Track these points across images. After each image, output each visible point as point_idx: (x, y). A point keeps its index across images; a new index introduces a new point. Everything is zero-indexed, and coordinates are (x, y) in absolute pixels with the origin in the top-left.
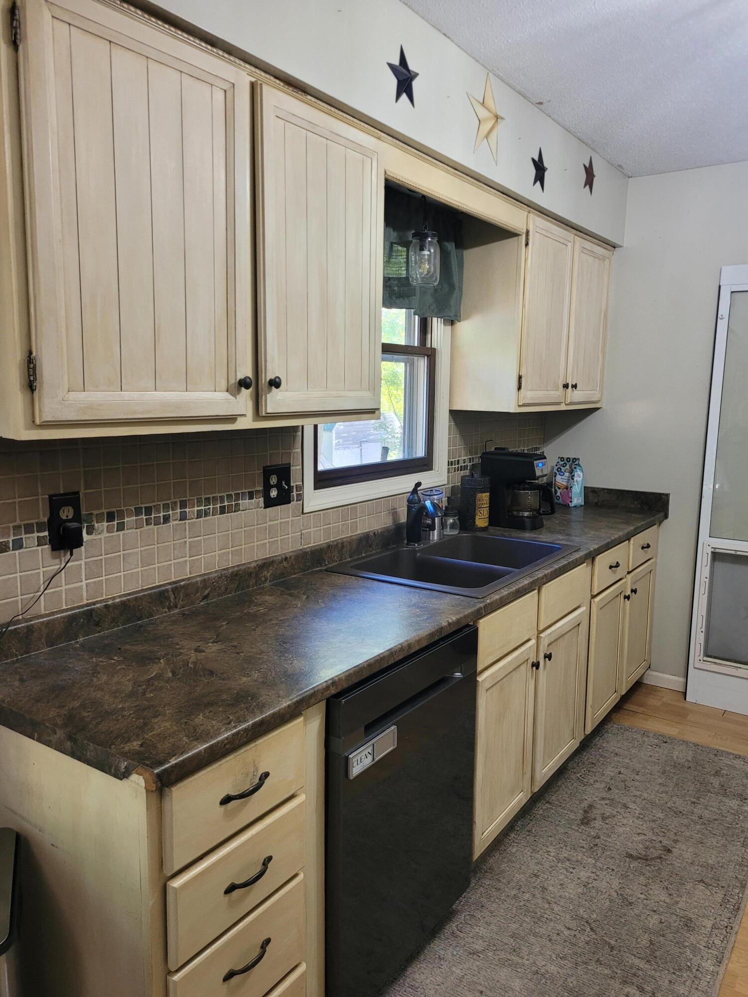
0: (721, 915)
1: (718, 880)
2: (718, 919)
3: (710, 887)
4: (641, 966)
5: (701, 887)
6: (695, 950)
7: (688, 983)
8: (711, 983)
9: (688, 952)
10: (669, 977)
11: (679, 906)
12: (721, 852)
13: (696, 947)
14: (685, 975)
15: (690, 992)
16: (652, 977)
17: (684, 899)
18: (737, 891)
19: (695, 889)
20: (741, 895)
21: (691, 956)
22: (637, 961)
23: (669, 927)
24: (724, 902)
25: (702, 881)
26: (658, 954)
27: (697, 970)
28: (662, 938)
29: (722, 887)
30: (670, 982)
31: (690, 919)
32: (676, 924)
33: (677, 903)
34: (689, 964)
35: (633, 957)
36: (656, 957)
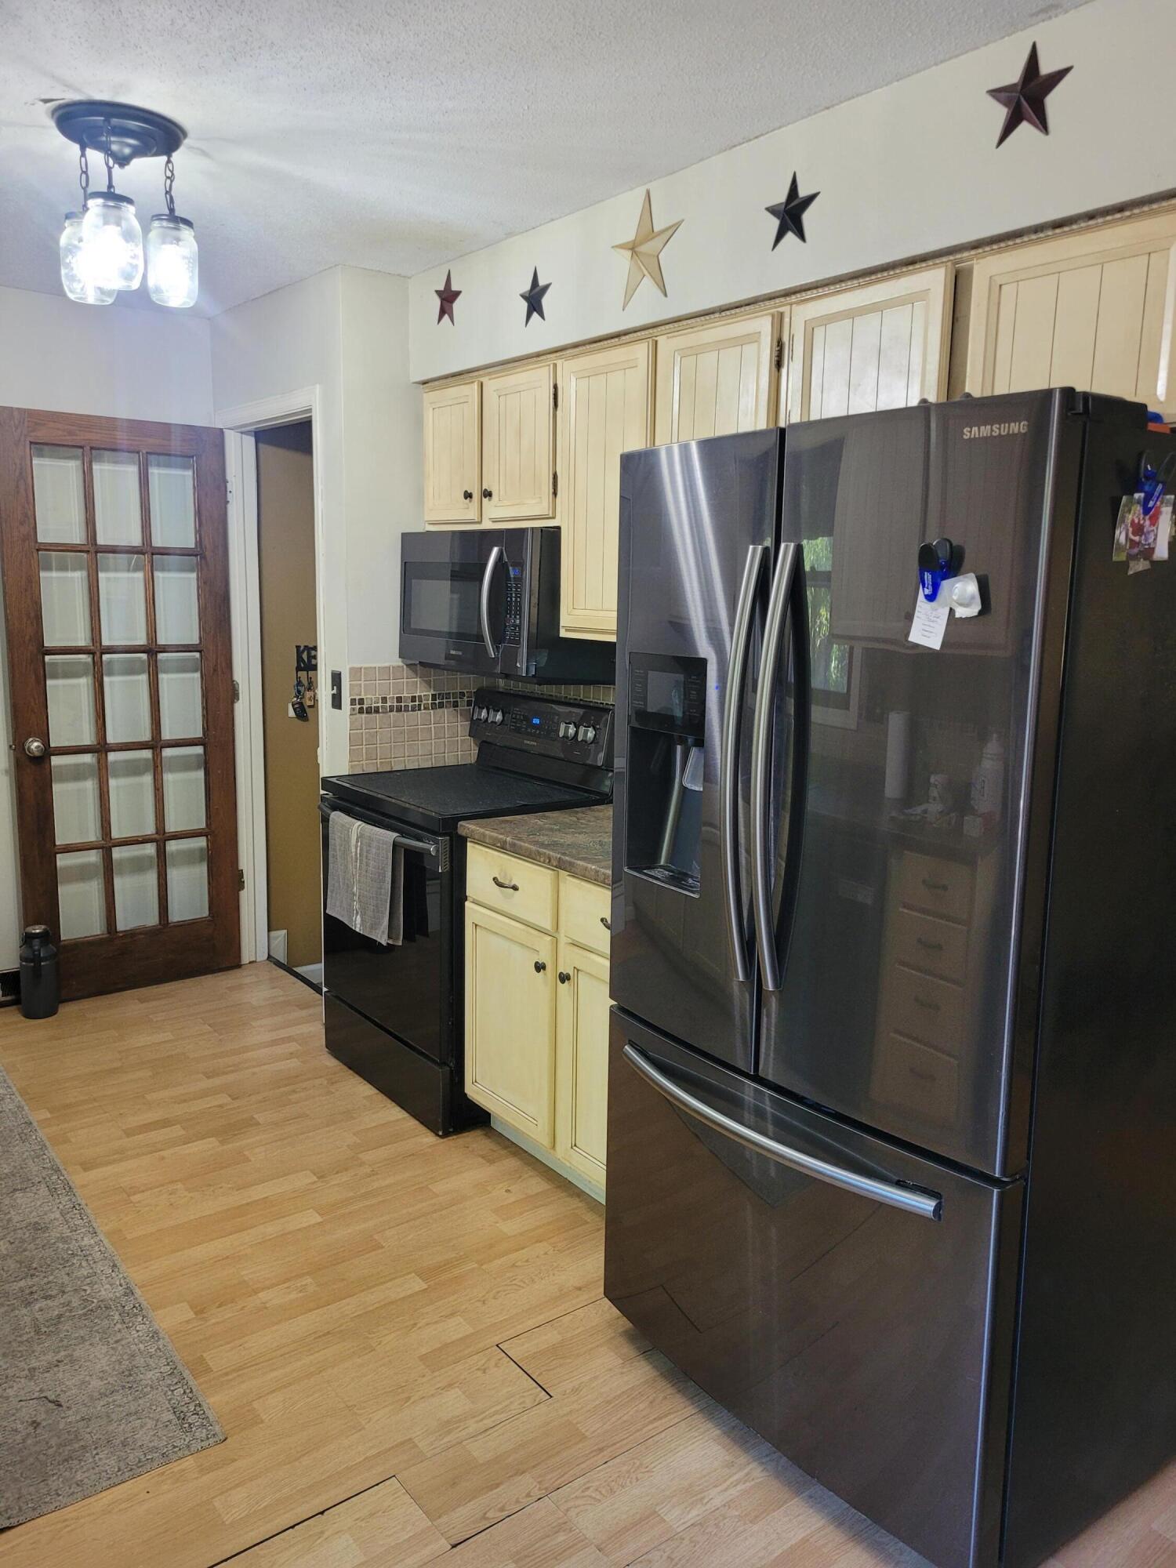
0: (60, 1203)
1: (29, 1180)
2: (61, 1207)
3: (28, 1190)
4: (30, 1283)
5: (18, 1194)
6: (64, 1239)
7: (84, 1264)
8: (103, 1249)
9: (61, 1245)
10: (63, 1273)
11: (15, 1220)
12: (7, 1159)
13: (63, 1238)
14: (75, 1261)
15: (92, 1268)
16: (49, 1283)
17: (13, 1213)
18: (55, 1177)
19: (15, 1200)
20: (62, 1178)
21: (67, 1246)
22: (22, 1283)
23: (23, 1241)
24: (53, 1191)
25: (15, 1190)
26: (34, 1265)
27: (82, 1251)
28: (26, 1253)
29: (39, 1182)
30: (68, 1274)
31: (36, 1223)
32: (27, 1235)
33: (9, 1220)
34: (70, 1252)
35: (15, 1283)
36: (36, 1269)
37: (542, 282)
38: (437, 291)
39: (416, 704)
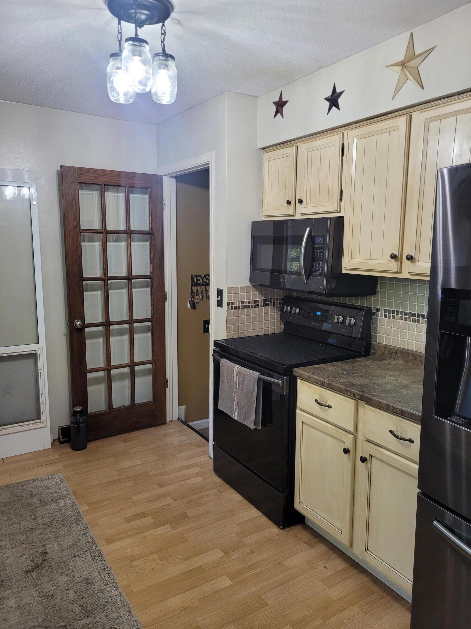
0: (98, 565)
1: (82, 549)
2: (98, 568)
3: (81, 556)
4: (87, 622)
5: (77, 559)
6: (102, 591)
7: (114, 609)
8: (122, 599)
9: (101, 595)
10: (103, 615)
11: (76, 577)
12: (70, 535)
13: (101, 590)
14: (109, 607)
15: (118, 612)
16: (97, 622)
17: (75, 571)
18: (94, 548)
19: (75, 562)
20: (97, 549)
21: (104, 596)
22: (83, 622)
23: (81, 591)
24: (93, 557)
25: (75, 556)
26: (88, 609)
27: (112, 600)
28: (83, 600)
29: (86, 551)
30: (106, 616)
31: (87, 579)
32: (83, 587)
33: (74, 576)
34: (106, 600)
35: (79, 621)
36: (89, 611)
37: (338, 91)
38: (273, 102)
39: (256, 304)
